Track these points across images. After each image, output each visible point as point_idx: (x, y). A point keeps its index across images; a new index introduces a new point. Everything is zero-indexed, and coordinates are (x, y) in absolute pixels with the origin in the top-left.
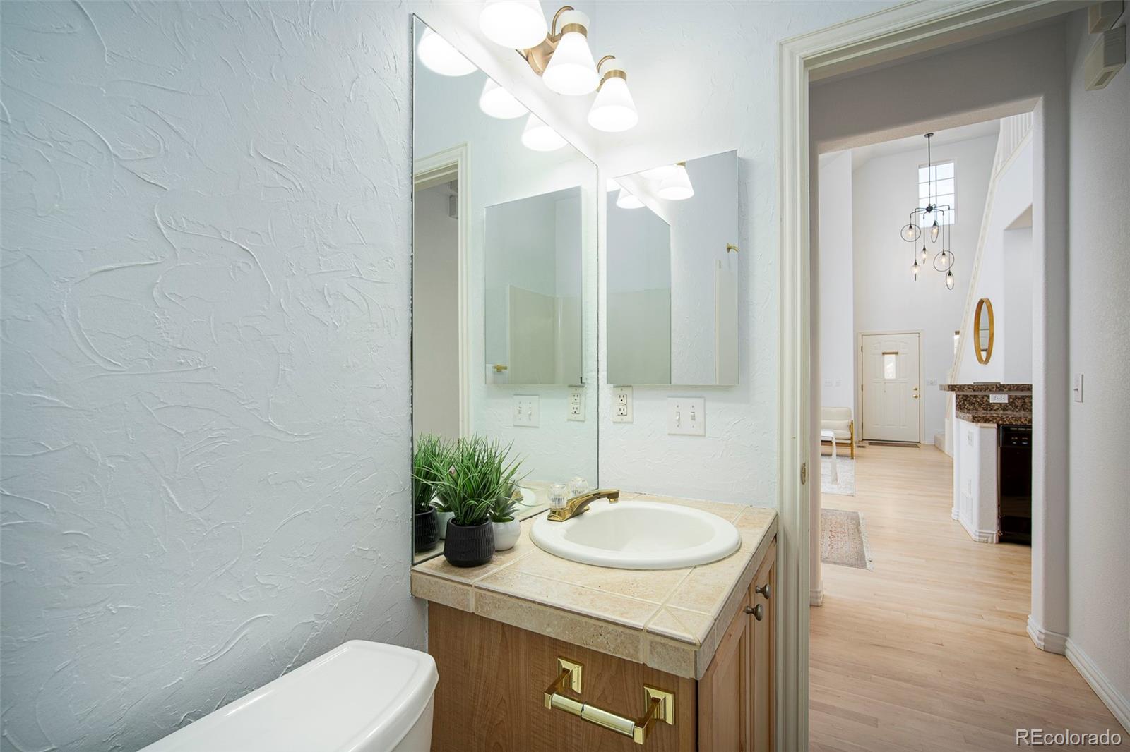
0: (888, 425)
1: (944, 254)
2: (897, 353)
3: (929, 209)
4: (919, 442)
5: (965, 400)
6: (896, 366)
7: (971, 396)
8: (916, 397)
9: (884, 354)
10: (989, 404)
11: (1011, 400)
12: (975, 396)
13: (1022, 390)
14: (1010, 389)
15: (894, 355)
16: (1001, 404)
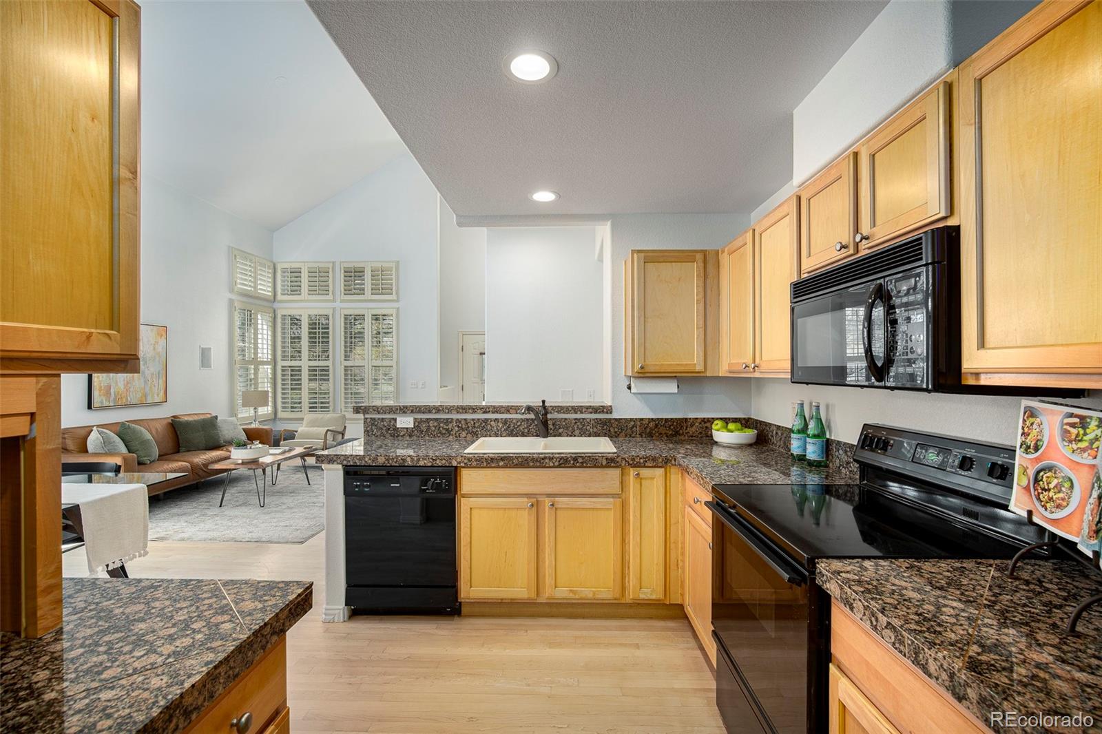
5: (373, 424)
7: (379, 419)
10: (396, 429)
11: (417, 424)
12: (383, 420)
13: (423, 413)
14: (412, 412)
16: (407, 428)
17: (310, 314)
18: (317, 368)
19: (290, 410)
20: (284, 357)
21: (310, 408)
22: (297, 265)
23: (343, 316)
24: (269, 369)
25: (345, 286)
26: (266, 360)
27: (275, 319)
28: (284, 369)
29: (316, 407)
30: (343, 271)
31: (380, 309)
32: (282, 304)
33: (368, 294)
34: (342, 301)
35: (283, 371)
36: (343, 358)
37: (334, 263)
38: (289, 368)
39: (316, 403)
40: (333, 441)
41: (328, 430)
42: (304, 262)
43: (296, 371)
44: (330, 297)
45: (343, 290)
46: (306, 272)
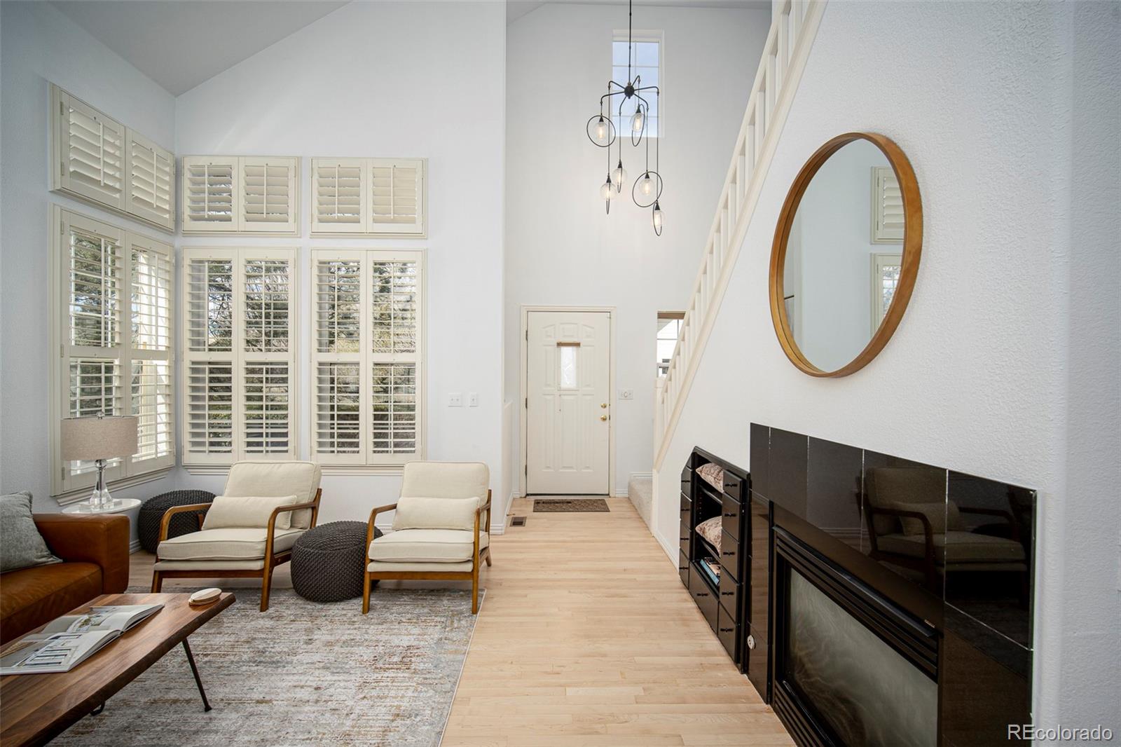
0: (564, 467)
1: (647, 177)
2: (578, 345)
3: (629, 91)
4: (608, 495)
6: (578, 367)
8: (604, 419)
9: (560, 344)
15: (575, 348)
17: (250, 258)
18: (264, 367)
19: (207, 448)
20: (197, 344)
21: (249, 444)
22: (223, 162)
23: (316, 263)
24: (162, 367)
25: (321, 204)
26: (154, 348)
27: (177, 266)
28: (196, 368)
29: (260, 444)
30: (316, 177)
31: (388, 251)
32: (194, 239)
33: (367, 224)
34: (315, 235)
35: (194, 370)
36: (315, 345)
37: (299, 159)
38: (207, 367)
39: (260, 435)
40: (292, 526)
41: (278, 510)
42: (238, 156)
43: (220, 374)
44: (290, 226)
45: (316, 213)
46: (243, 174)
